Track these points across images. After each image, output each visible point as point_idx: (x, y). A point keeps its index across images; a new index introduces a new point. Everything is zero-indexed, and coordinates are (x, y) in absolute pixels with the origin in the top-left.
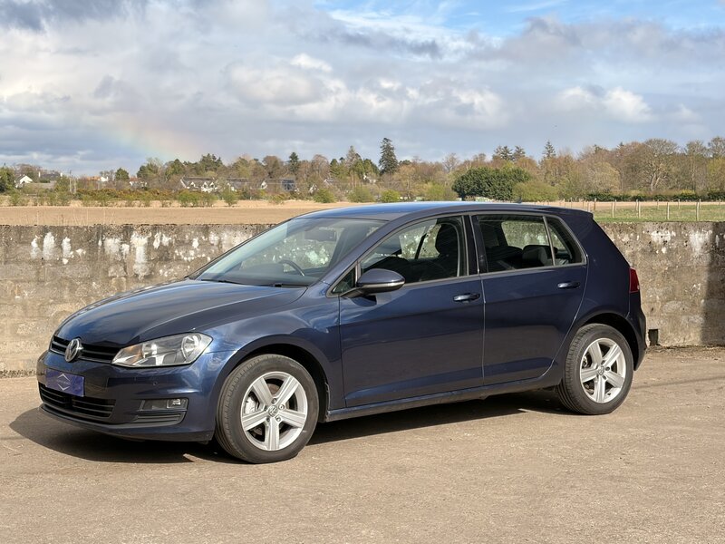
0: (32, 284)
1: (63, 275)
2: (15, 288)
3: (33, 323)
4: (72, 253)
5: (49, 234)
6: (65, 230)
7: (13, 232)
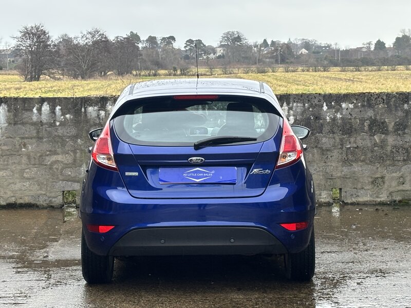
0: (34, 140)
1: (56, 134)
2: (21, 143)
3: (35, 169)
4: (62, 117)
5: (46, 103)
6: (57, 100)
7: (20, 102)
